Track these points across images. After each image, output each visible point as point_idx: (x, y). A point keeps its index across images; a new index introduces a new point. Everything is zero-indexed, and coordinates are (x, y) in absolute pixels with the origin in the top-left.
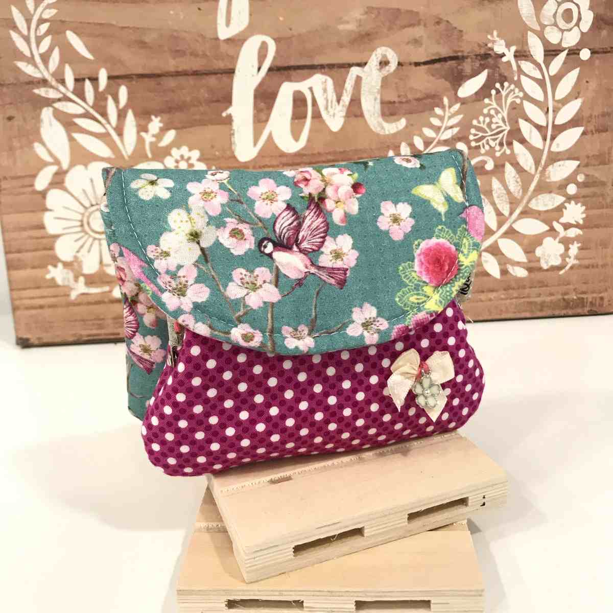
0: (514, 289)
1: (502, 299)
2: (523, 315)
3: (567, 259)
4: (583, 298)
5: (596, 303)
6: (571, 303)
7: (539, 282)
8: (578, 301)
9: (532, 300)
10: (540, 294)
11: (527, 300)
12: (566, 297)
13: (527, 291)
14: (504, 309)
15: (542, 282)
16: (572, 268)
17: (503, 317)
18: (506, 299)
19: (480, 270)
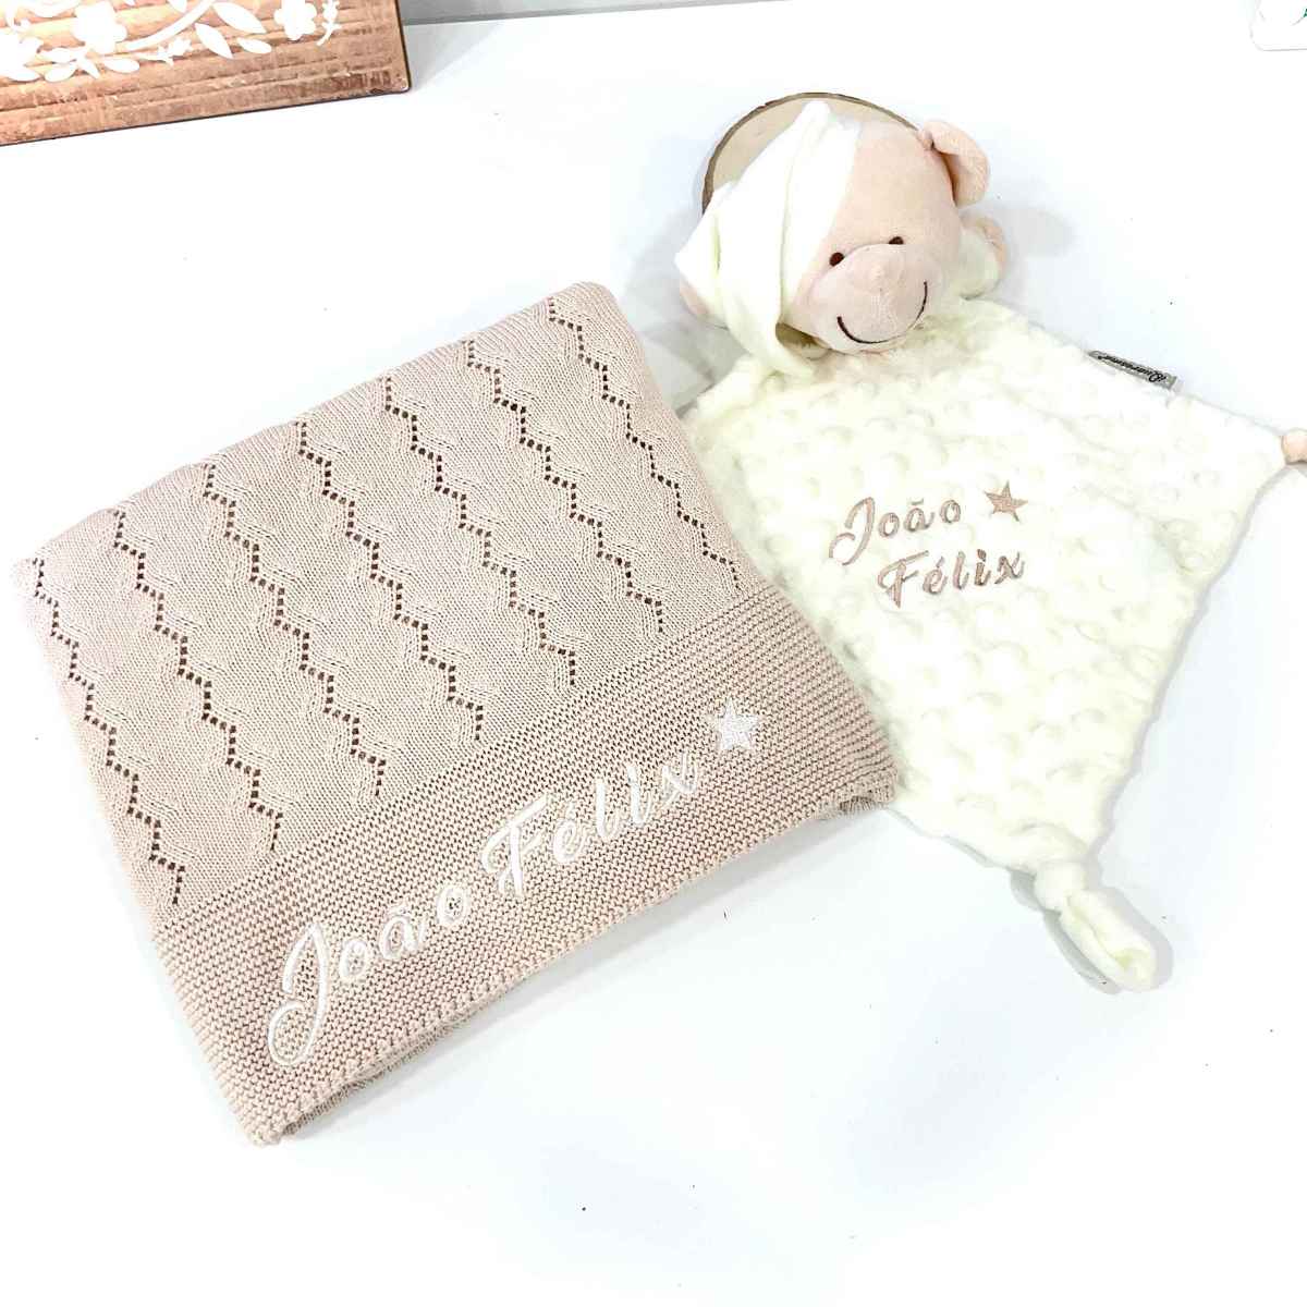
0: (257, 70)
1: (244, 85)
2: (279, 103)
3: (324, 24)
4: (360, 75)
5: (379, 79)
6: (344, 84)
7: (291, 58)
8: (354, 79)
9: (285, 83)
10: (296, 76)
11: (277, 83)
12: (335, 75)
13: (276, 71)
14: (250, 97)
15: (296, 58)
16: (333, 35)
17: (251, 107)
18: (250, 84)
19: (201, 48)
